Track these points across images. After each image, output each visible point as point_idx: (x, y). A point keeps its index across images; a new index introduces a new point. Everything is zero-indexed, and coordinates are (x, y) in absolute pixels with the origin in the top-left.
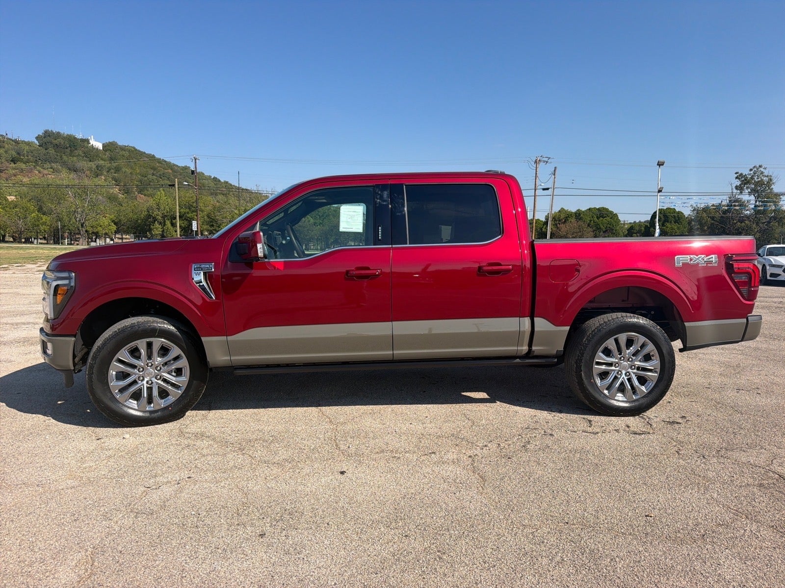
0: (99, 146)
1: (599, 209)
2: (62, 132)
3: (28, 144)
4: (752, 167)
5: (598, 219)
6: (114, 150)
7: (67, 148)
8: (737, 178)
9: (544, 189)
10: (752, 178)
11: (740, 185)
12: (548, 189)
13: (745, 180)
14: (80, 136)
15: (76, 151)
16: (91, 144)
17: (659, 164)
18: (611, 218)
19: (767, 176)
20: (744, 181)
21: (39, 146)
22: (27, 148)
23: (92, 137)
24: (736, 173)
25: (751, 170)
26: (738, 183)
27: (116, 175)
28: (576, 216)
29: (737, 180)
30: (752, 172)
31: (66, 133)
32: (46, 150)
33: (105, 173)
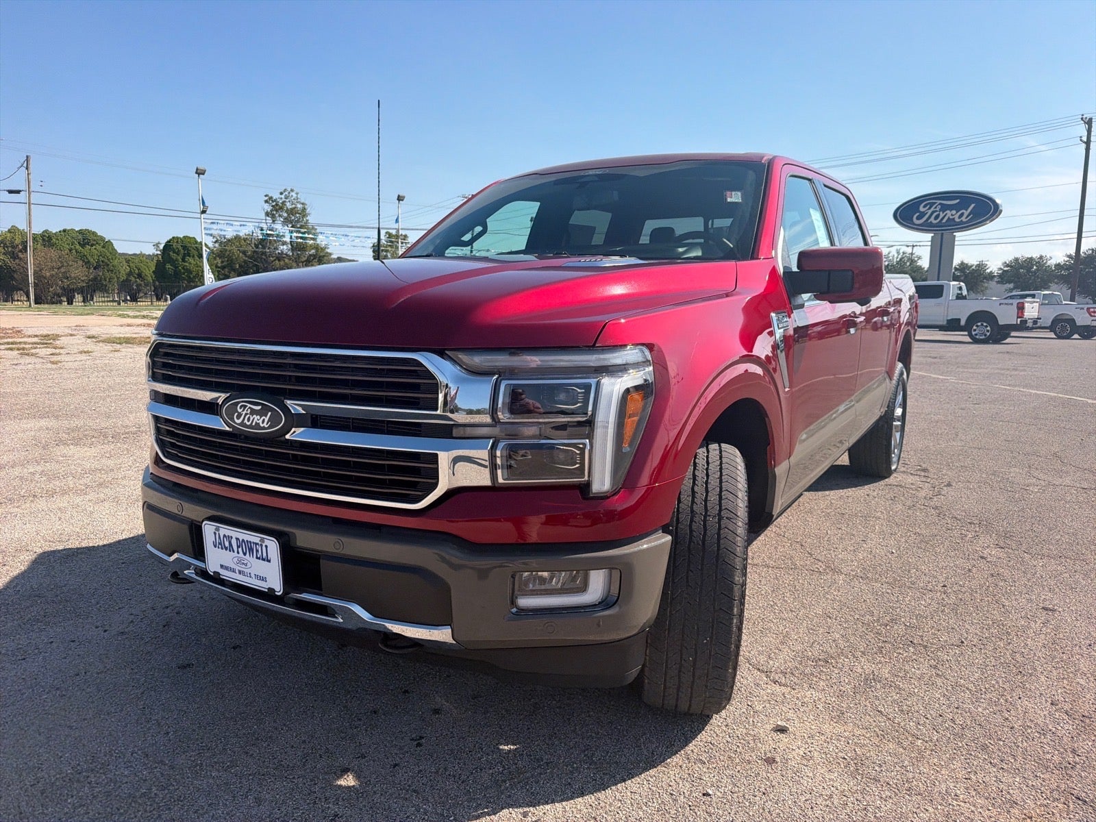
1: (80, 232)
4: (282, 191)
5: (82, 247)
8: (266, 202)
9: (11, 192)
10: (283, 203)
11: (271, 211)
12: (18, 192)
13: (277, 205)
17: (198, 171)
18: (103, 247)
19: (303, 204)
20: (276, 209)
24: (266, 196)
25: (281, 194)
26: (268, 208)
28: (44, 240)
29: (267, 204)
30: (283, 196)
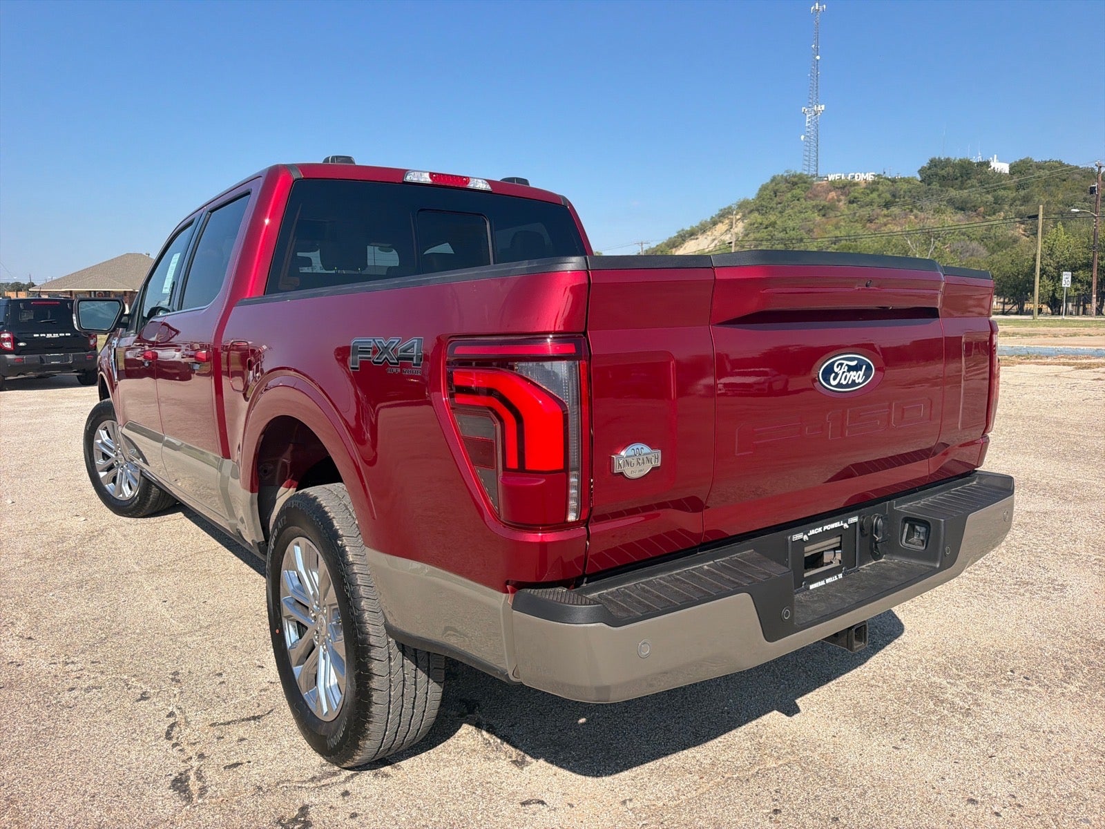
0: (1004, 168)
2: (952, 158)
3: (907, 181)
6: (1026, 171)
7: (957, 179)
14: (976, 159)
15: (969, 181)
16: (992, 168)
21: (920, 181)
22: (905, 186)
23: (995, 156)
27: (1022, 208)
31: (958, 159)
32: (929, 185)
33: (1007, 207)
